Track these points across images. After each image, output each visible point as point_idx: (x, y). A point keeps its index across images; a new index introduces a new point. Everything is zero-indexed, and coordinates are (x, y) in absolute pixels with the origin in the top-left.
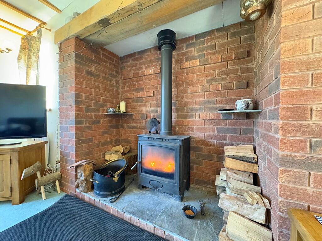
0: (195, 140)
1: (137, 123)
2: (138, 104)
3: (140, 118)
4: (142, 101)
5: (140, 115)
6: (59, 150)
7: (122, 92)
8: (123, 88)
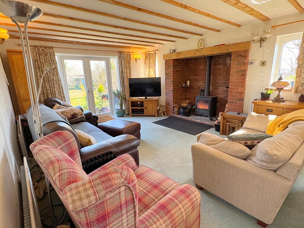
0: (219, 98)
1: (195, 90)
2: (195, 82)
3: (196, 88)
4: (197, 80)
5: (196, 87)
6: (165, 101)
7: (188, 75)
8: (188, 73)
